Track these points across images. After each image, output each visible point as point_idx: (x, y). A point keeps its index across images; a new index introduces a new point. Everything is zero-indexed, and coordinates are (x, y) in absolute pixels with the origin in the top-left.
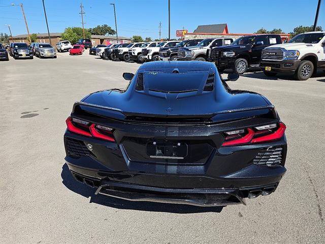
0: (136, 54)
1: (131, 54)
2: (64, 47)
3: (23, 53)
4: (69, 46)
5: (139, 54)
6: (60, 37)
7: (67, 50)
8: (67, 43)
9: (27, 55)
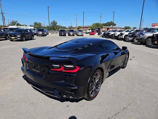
0: (117, 35)
1: (114, 35)
2: (88, 31)
3: (71, 33)
4: (90, 31)
5: (118, 35)
6: (89, 27)
7: (89, 33)
8: (90, 30)
9: (72, 34)
